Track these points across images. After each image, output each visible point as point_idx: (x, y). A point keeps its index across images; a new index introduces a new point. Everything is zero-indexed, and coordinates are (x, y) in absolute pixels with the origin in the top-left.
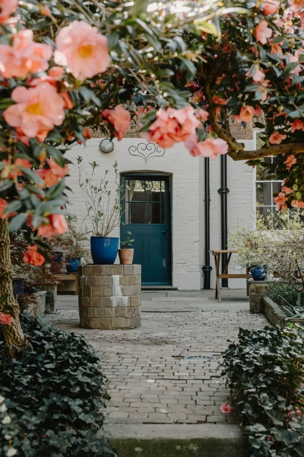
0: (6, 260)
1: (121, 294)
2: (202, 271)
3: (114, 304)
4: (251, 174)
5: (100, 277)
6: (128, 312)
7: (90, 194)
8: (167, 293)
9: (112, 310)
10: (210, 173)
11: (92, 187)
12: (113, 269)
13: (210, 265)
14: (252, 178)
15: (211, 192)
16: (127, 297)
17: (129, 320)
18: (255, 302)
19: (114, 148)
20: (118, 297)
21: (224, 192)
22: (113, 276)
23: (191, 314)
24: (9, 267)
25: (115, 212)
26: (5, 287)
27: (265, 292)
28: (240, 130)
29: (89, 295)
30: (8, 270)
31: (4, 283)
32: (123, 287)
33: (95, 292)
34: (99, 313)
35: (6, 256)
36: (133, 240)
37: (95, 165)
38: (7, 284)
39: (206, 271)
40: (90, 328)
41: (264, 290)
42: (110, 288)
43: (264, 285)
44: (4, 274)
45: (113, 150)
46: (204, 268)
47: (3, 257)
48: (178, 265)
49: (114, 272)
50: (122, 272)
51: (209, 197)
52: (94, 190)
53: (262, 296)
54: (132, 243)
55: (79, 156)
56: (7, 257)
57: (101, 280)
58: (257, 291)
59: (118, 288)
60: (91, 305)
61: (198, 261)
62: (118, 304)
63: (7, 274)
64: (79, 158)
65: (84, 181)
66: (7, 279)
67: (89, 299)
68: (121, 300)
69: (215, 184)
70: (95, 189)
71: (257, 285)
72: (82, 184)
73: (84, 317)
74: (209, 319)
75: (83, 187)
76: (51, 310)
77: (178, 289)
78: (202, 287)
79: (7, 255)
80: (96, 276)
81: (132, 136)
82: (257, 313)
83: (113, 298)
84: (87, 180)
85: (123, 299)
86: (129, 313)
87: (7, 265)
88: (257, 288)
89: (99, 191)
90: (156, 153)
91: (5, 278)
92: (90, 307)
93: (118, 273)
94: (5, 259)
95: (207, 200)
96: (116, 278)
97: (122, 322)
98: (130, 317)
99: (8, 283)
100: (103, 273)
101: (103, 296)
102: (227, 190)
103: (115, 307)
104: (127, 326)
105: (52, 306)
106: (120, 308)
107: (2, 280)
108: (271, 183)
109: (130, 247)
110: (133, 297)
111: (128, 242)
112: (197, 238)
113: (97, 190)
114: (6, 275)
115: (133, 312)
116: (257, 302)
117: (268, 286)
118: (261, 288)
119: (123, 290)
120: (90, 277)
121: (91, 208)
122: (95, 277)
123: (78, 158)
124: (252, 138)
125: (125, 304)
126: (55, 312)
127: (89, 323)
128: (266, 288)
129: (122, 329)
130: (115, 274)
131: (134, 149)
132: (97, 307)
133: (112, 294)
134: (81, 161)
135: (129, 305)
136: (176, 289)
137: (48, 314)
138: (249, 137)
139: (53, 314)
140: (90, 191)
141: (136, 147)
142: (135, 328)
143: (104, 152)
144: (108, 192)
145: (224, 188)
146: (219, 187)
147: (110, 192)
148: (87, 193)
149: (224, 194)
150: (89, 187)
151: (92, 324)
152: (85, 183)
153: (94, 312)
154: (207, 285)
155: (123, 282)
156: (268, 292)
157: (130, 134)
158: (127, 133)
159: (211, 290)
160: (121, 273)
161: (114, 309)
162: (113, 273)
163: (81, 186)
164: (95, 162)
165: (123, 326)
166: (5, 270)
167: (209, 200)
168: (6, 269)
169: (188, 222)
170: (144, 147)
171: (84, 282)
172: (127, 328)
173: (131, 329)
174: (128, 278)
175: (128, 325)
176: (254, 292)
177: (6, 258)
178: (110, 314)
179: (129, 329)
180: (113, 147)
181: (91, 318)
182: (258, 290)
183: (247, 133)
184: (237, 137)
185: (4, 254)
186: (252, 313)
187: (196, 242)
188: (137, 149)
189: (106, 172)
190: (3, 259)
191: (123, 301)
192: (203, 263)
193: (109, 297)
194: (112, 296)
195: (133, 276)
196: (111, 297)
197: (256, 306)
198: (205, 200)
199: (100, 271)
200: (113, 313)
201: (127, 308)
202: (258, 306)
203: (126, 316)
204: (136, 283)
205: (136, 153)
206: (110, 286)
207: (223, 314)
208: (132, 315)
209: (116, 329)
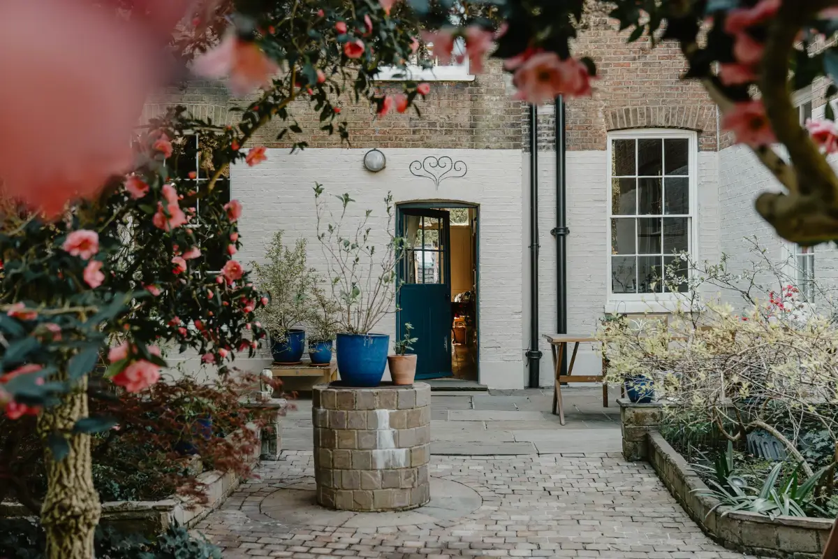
0: (77, 476)
1: (392, 444)
2: (526, 358)
3: (380, 465)
4: (603, 205)
5: (354, 412)
6: (406, 478)
7: (336, 253)
8: (471, 397)
9: (375, 476)
10: (539, 204)
11: (341, 240)
12: (377, 398)
13: (539, 350)
14: (605, 212)
15: (540, 234)
16: (404, 450)
17: (408, 492)
18: (633, 442)
19: (387, 165)
20: (386, 450)
21: (560, 233)
22: (377, 411)
23: (518, 462)
24: (82, 495)
25: (382, 287)
26: (70, 552)
27: (652, 424)
28: (586, 136)
29: (332, 447)
30: (78, 505)
31: (67, 542)
32: (396, 431)
33: (343, 442)
34: (352, 480)
35: (75, 466)
36: (415, 340)
37: (346, 199)
38: (78, 544)
39: (533, 358)
40: (334, 508)
41: (649, 421)
42: (371, 434)
43: (649, 411)
44: (68, 518)
45: (384, 167)
46: (529, 355)
47: (67, 469)
48: (488, 349)
49: (380, 404)
50: (395, 403)
51: (537, 242)
52: (343, 247)
53: (645, 430)
54: (413, 345)
55: (317, 184)
56: (80, 469)
57: (354, 418)
58: (636, 421)
59: (386, 434)
60: (336, 465)
61: (520, 344)
62: (386, 464)
63: (76, 517)
64: (318, 187)
65: (325, 230)
66: (78, 530)
67: (333, 454)
68: (393, 456)
69: (547, 221)
70: (347, 244)
71: (637, 411)
72: (323, 235)
73: (323, 486)
74: (553, 477)
75: (325, 240)
76: (272, 453)
77: (489, 388)
78: (527, 385)
79: (80, 463)
80: (345, 411)
81: (414, 146)
82: (637, 461)
83: (377, 453)
84: (330, 227)
85: (396, 454)
86: (408, 480)
87: (79, 492)
88: (637, 416)
89: (353, 248)
90: (453, 173)
91: (71, 528)
92: (334, 468)
93: (388, 405)
94: (73, 475)
95: (535, 246)
96: (384, 414)
97: (396, 498)
98: (411, 487)
99: (81, 538)
100: (358, 406)
101: (359, 449)
102: (566, 231)
103: (381, 470)
104: (403, 505)
105: (273, 446)
106: (391, 471)
107: (64, 534)
108: (635, 218)
109: (409, 352)
110: (416, 450)
111: (406, 343)
112: (519, 308)
113: (350, 247)
114: (73, 521)
115: (414, 479)
116: (637, 442)
117: (656, 413)
118: (644, 416)
119: (396, 438)
120: (334, 413)
121: (337, 280)
122: (343, 413)
123: (315, 188)
124: (605, 149)
125: (399, 464)
126: (277, 456)
127: (333, 498)
128: (654, 416)
129: (395, 510)
130: (381, 408)
131: (418, 165)
132: (348, 469)
133: (376, 445)
134: (320, 192)
135: (409, 465)
136: (485, 389)
137: (267, 459)
138: (603, 147)
139: (274, 460)
140: (336, 246)
141: (422, 163)
142: (420, 506)
143: (371, 170)
144: (370, 248)
145: (562, 226)
146: (553, 225)
147: (373, 248)
148: (331, 250)
149: (562, 238)
150: (334, 239)
151: (339, 501)
152: (327, 233)
153: (342, 479)
154: (533, 382)
155: (397, 421)
156: (656, 423)
157: (411, 143)
158: (407, 140)
159: (541, 390)
160: (393, 405)
161: (379, 473)
162: (378, 405)
163: (319, 238)
164: (347, 195)
165: (396, 505)
166: (70, 506)
167: (538, 246)
168: (74, 502)
169: (503, 282)
170: (433, 162)
171: (324, 421)
172: (404, 509)
173: (411, 509)
174: (405, 414)
175: (407, 503)
176: (631, 423)
177: (76, 470)
178: (372, 483)
179: (407, 510)
180: (385, 164)
181: (337, 489)
182: (639, 419)
183: (597, 140)
184: (582, 146)
185: (71, 462)
186: (629, 461)
187: (516, 313)
188: (422, 166)
189: (368, 212)
190: (68, 474)
191: (397, 457)
192: (527, 345)
193: (370, 451)
194: (375, 448)
195: (415, 410)
196: (374, 451)
197: (635, 448)
198: (532, 246)
199: (353, 402)
200: (377, 480)
201: (405, 470)
202: (640, 449)
203: (403, 487)
204: (420, 421)
205: (422, 172)
206: (373, 432)
207: (575, 461)
208: (413, 485)
209: (383, 511)
